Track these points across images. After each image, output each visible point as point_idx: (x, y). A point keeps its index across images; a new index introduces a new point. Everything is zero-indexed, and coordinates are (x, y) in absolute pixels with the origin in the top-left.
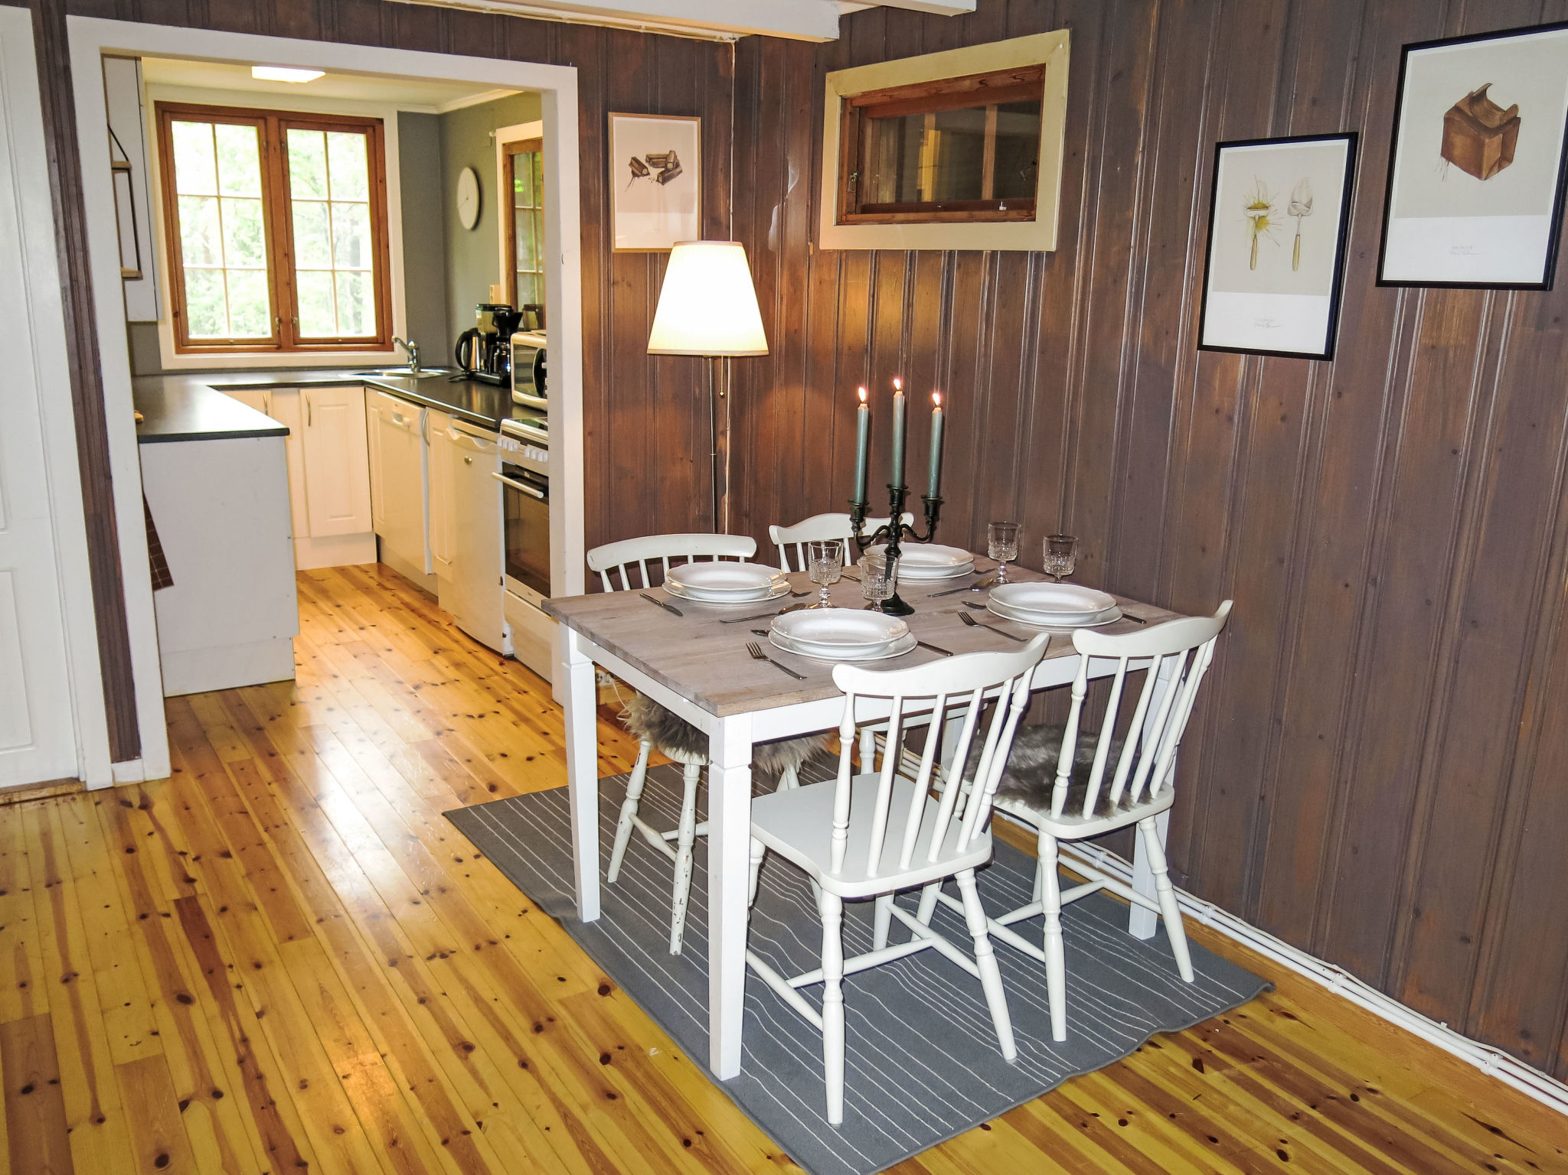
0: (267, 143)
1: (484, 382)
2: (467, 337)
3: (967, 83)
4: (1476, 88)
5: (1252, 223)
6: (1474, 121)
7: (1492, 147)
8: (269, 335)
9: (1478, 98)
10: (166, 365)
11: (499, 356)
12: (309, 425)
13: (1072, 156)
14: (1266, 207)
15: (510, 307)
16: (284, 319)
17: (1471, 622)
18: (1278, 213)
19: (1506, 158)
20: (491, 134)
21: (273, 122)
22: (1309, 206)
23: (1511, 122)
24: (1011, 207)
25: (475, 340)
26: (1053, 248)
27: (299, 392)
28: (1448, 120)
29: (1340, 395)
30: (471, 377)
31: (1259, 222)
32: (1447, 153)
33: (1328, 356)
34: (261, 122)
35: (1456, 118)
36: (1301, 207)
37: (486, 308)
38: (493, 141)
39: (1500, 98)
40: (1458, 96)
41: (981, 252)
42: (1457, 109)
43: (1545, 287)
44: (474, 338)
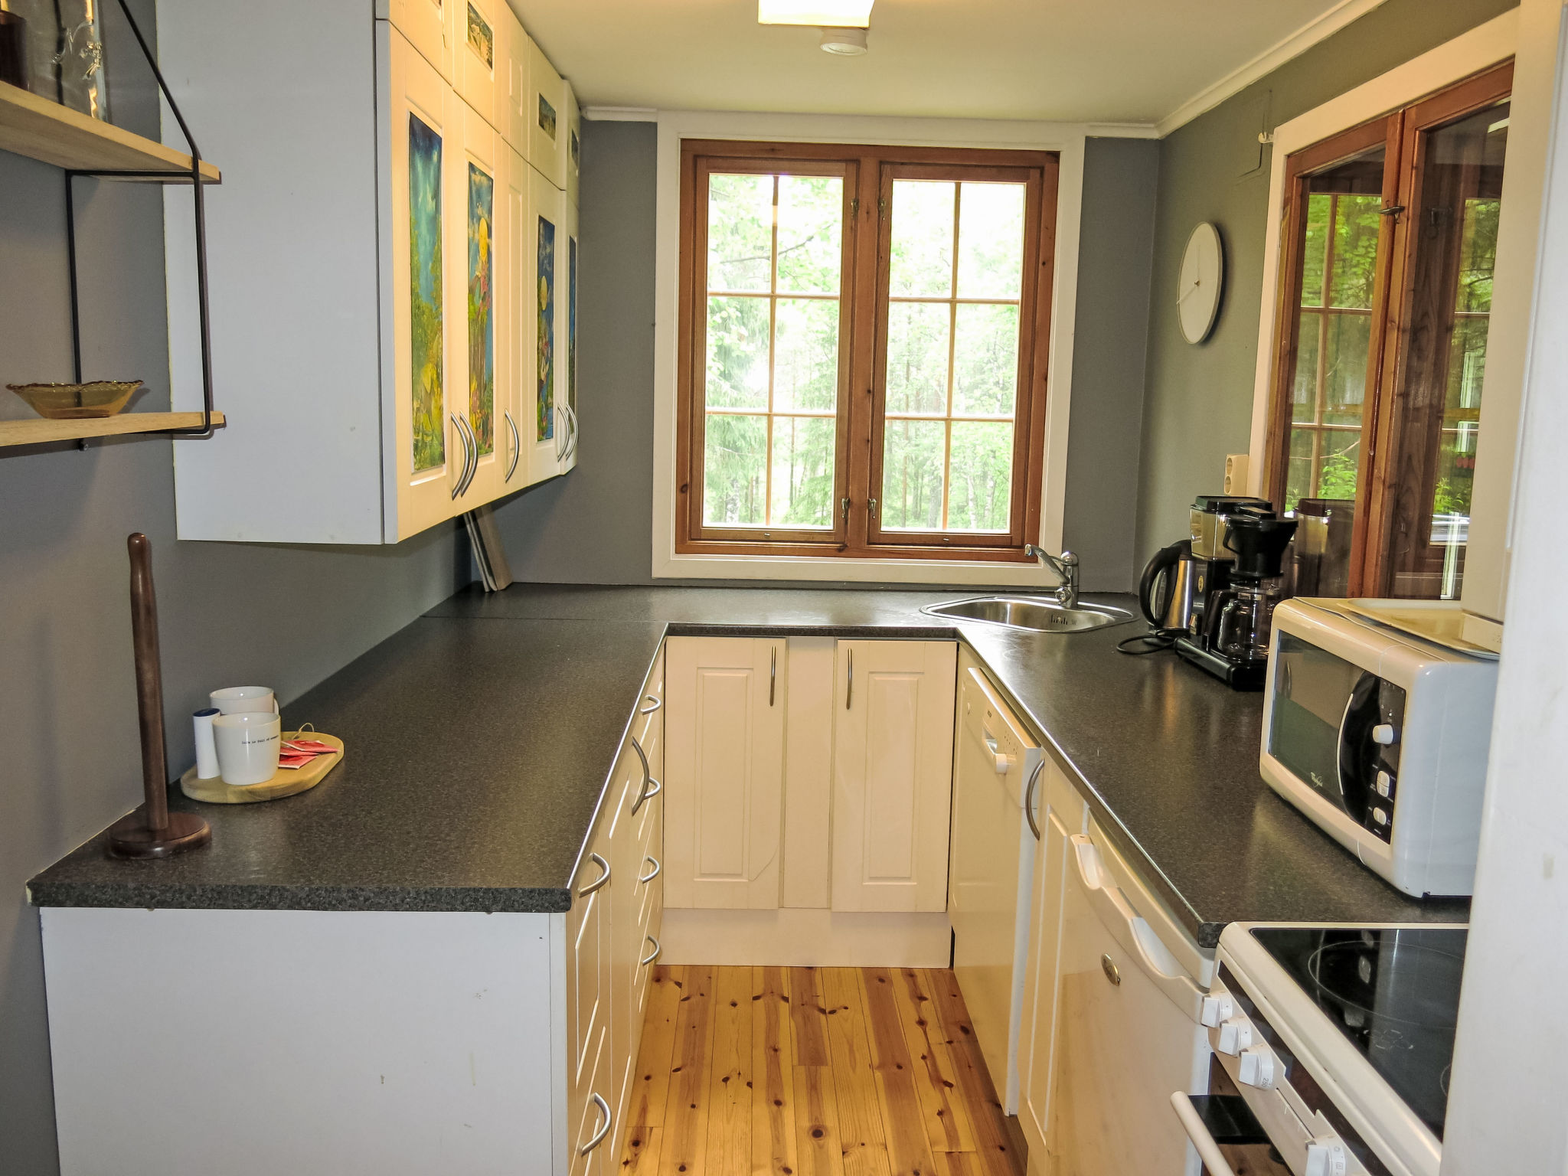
0: (857, 201)
1: (1192, 664)
2: (1168, 561)
8: (829, 525)
10: (659, 571)
11: (1233, 617)
12: (848, 707)
15: (1268, 506)
16: (855, 500)
20: (1262, 139)
21: (869, 167)
25: (1184, 567)
27: (836, 644)
30: (1167, 643)
34: (852, 168)
37: (1214, 505)
38: (1266, 151)
44: (1182, 563)
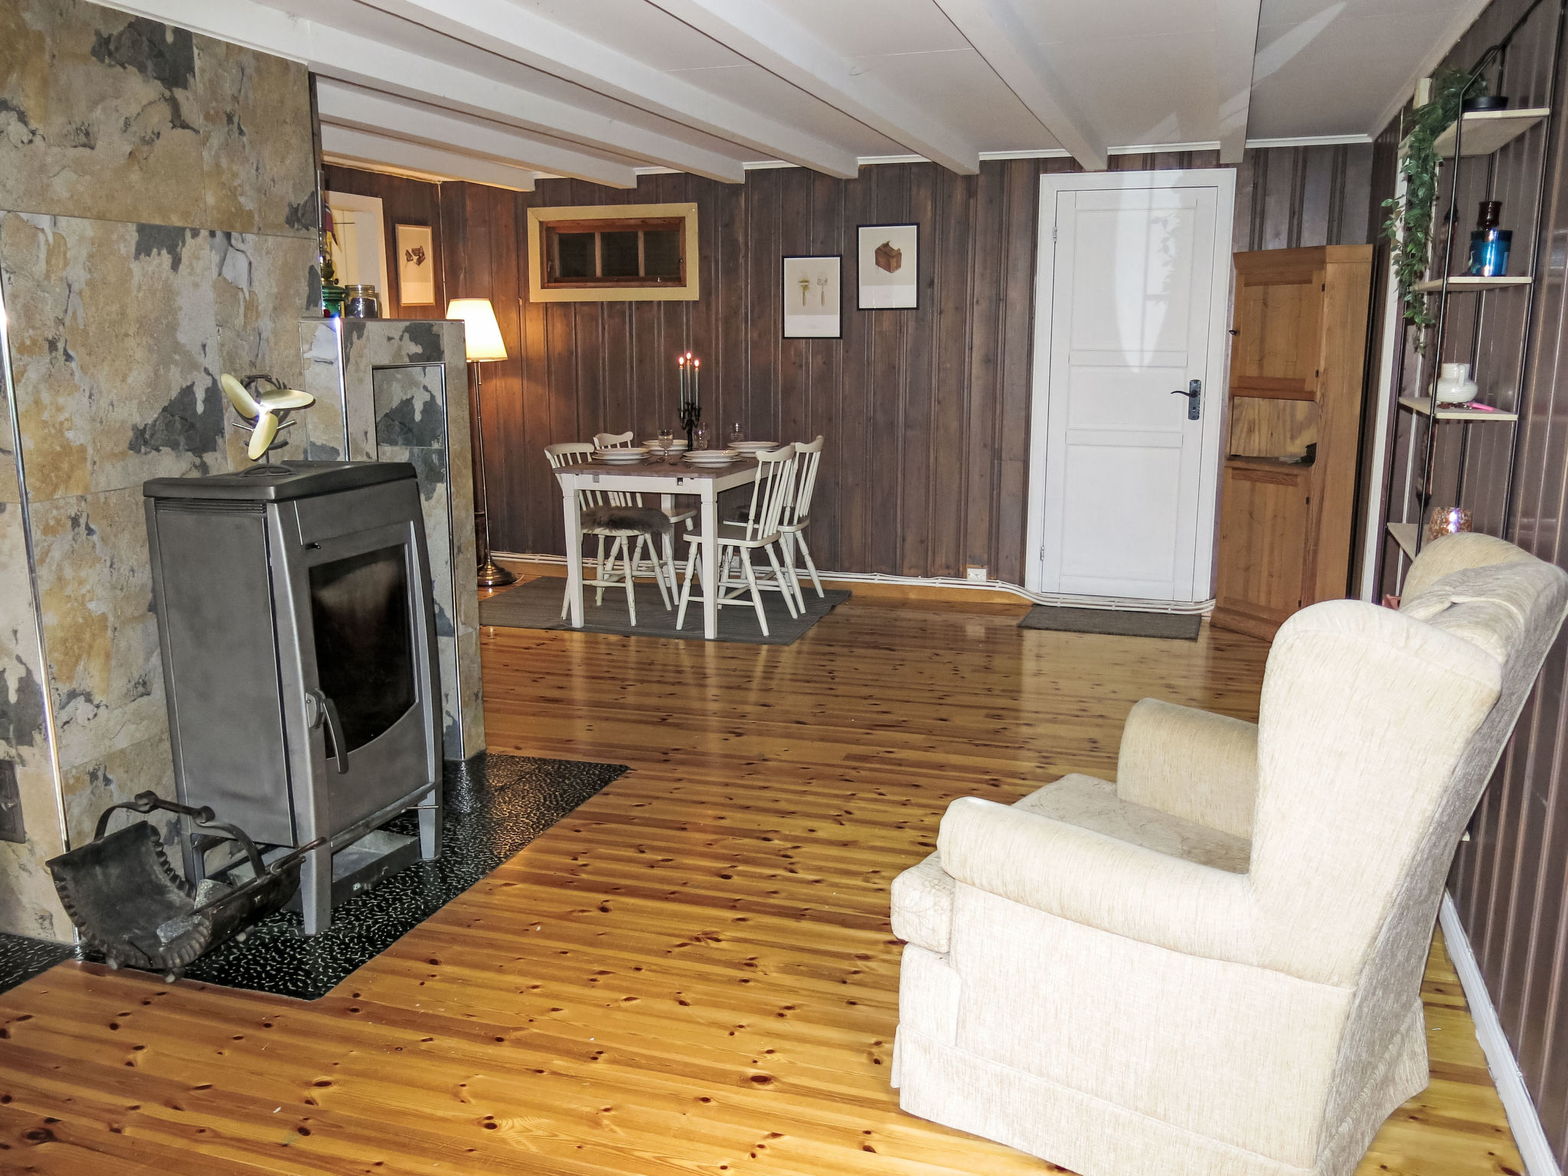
3: (632, 221)
4: (885, 242)
5: (802, 288)
6: (886, 253)
7: (893, 263)
9: (886, 245)
13: (704, 259)
14: (807, 282)
17: (907, 426)
18: (813, 284)
19: (898, 266)
22: (826, 281)
23: (899, 254)
24: (664, 280)
26: (697, 298)
28: (876, 252)
29: (847, 351)
31: (805, 288)
32: (877, 263)
33: (841, 337)
35: (878, 252)
36: (823, 282)
39: (895, 246)
40: (879, 244)
41: (652, 302)
42: (879, 249)
43: (917, 308)
